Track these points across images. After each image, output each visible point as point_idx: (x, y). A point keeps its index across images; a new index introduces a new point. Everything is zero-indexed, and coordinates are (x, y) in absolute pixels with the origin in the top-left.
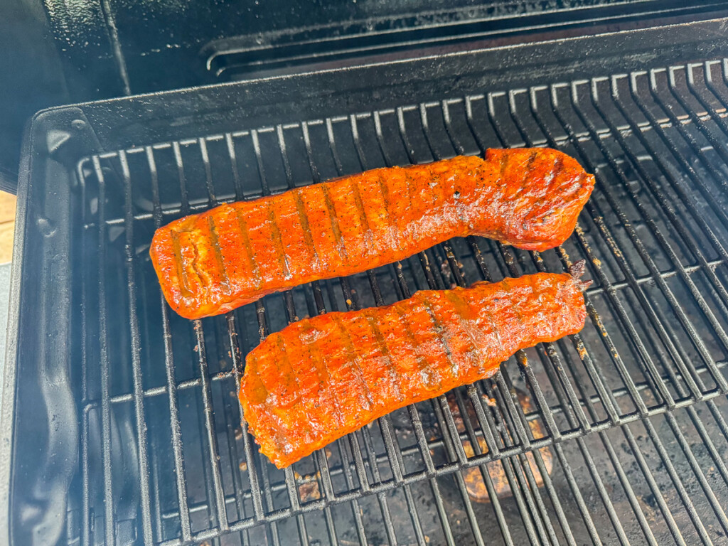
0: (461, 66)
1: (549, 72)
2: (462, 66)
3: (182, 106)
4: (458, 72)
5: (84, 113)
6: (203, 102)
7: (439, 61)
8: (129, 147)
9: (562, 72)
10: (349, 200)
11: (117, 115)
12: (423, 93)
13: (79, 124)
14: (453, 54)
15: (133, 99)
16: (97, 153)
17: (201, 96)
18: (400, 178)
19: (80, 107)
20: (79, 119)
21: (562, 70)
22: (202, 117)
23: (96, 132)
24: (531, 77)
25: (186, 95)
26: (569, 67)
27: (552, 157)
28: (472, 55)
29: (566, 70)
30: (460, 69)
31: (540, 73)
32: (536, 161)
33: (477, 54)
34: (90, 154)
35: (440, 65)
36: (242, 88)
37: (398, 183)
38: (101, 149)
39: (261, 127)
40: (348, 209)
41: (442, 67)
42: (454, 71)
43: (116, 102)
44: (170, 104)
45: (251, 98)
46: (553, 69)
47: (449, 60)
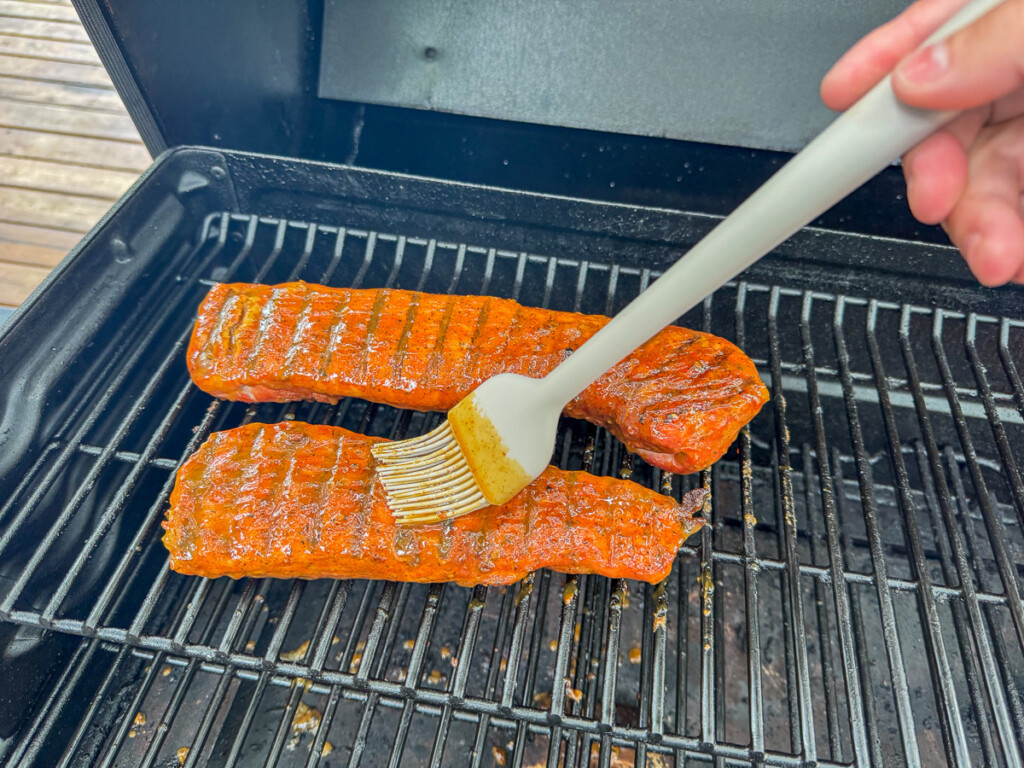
0: (671, 230)
1: (807, 276)
2: (674, 231)
3: (328, 184)
4: (667, 237)
5: (227, 161)
6: (352, 187)
7: (640, 214)
8: (265, 215)
9: (830, 281)
10: (435, 318)
11: (259, 174)
12: (624, 256)
13: (218, 173)
14: (660, 209)
15: (278, 160)
16: (231, 211)
17: (350, 179)
18: (509, 312)
19: (224, 154)
20: (221, 166)
21: (830, 278)
22: (352, 208)
23: (235, 188)
24: (781, 276)
25: (334, 173)
26: (840, 276)
27: (717, 347)
28: (685, 217)
29: (836, 279)
30: (671, 232)
31: (794, 273)
32: (693, 345)
33: (693, 217)
34: (221, 209)
35: (642, 221)
36: (396, 182)
37: (503, 318)
38: (237, 209)
39: (413, 236)
40: (428, 325)
41: (645, 224)
42: (662, 233)
43: (260, 159)
44: (315, 178)
45: (406, 198)
46: (814, 273)
47: (654, 217)
